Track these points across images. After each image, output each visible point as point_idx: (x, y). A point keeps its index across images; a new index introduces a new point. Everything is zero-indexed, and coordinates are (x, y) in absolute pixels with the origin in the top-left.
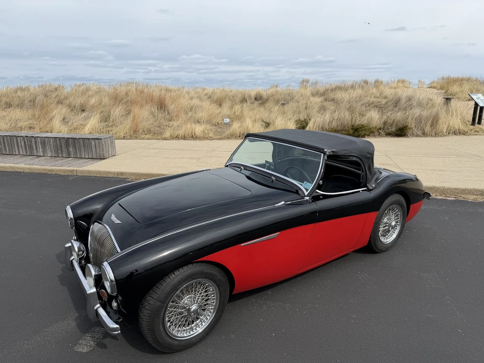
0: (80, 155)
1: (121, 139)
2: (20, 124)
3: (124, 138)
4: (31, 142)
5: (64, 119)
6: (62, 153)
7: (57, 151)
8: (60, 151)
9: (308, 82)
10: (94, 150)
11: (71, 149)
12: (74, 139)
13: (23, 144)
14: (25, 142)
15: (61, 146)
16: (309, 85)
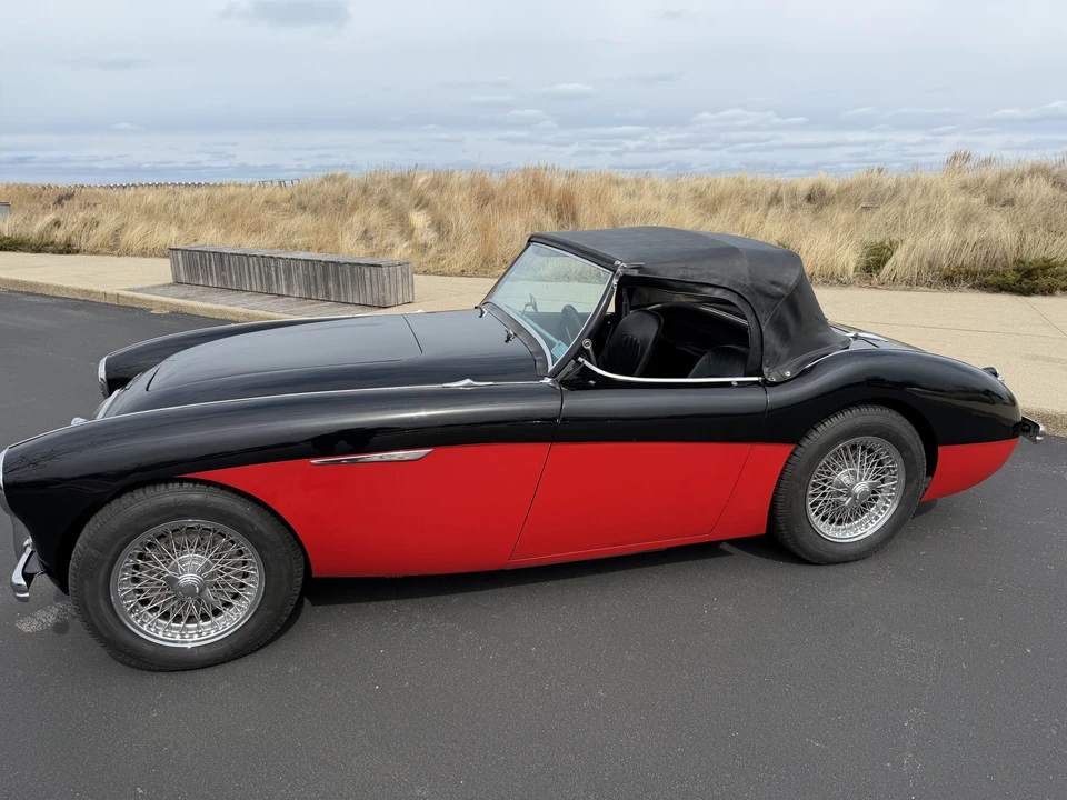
0: (346, 297)
1: (456, 275)
2: (295, 240)
3: (463, 273)
4: (269, 267)
5: (366, 232)
6: (317, 292)
7: (308, 289)
8: (313, 287)
9: (967, 158)
10: (368, 288)
11: (331, 285)
12: (336, 264)
13: (257, 271)
14: (260, 267)
15: (315, 277)
16: (968, 165)
